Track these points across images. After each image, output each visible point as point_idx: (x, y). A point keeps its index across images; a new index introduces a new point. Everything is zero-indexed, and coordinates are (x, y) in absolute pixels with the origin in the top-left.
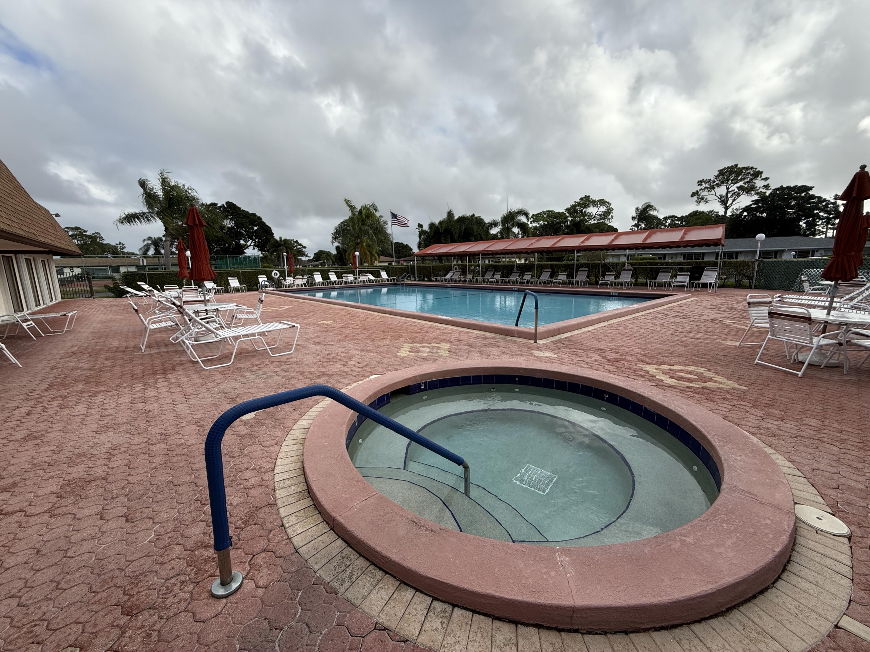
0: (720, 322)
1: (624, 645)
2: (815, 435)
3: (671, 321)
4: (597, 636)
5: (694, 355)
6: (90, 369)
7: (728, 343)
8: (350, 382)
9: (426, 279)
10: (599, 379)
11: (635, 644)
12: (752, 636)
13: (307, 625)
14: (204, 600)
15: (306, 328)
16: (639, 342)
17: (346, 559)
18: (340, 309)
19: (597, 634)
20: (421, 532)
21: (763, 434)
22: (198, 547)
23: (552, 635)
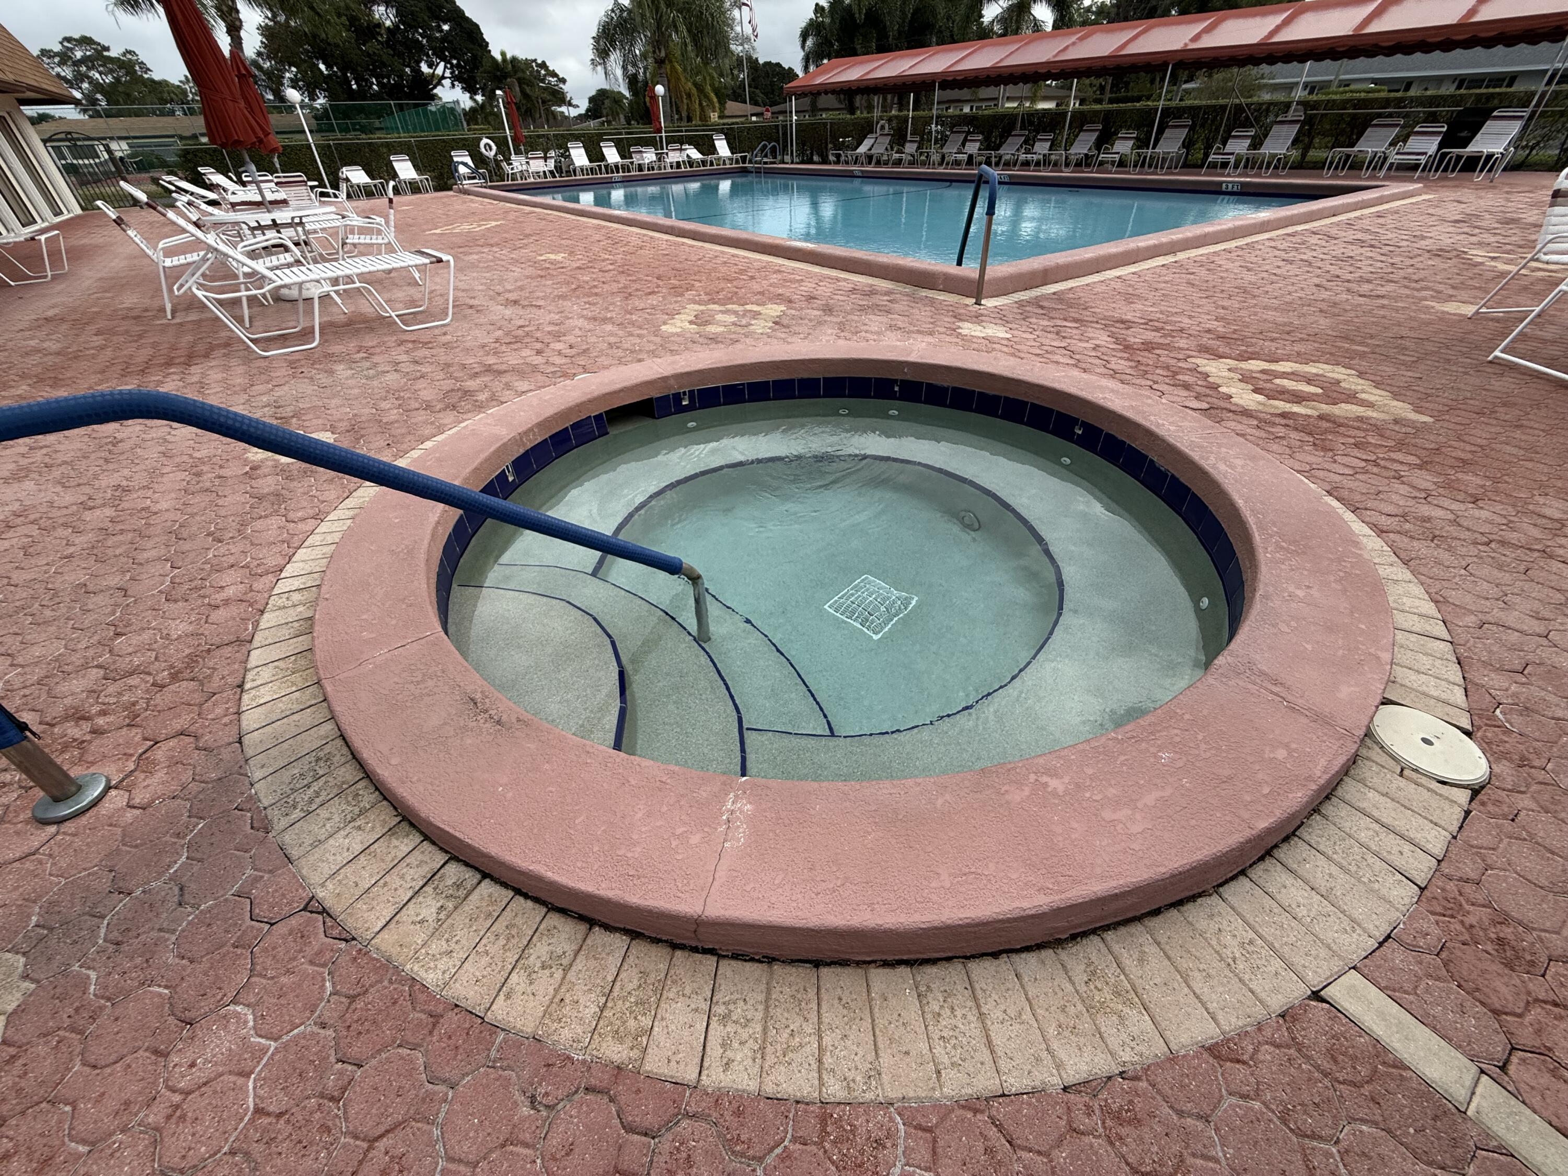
0: (1460, 255)
1: (798, 991)
2: (1538, 540)
3: (1334, 253)
4: (748, 965)
5: (1346, 338)
6: (58, 354)
7: (1451, 308)
8: (532, 387)
9: (816, 158)
10: (1073, 390)
11: (823, 991)
12: (1097, 998)
13: (181, 889)
14: (19, 826)
15: (507, 269)
16: (1226, 303)
17: (322, 764)
18: (599, 228)
19: (752, 960)
20: (474, 724)
21: (1405, 533)
22: (66, 718)
23: (654, 954)
